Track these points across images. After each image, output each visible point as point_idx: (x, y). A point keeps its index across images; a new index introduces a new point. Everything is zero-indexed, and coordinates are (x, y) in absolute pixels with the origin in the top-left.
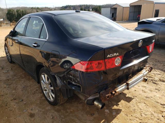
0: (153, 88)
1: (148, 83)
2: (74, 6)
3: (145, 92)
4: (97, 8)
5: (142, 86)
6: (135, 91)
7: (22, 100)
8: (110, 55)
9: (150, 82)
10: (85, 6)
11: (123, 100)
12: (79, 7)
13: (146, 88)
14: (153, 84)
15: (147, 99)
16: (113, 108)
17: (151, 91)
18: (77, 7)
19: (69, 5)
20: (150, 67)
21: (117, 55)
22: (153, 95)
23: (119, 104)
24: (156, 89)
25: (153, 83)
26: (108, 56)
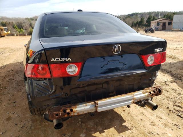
0: (172, 122)
1: (169, 114)
2: (142, 13)
3: (154, 125)
4: (170, 16)
5: (157, 116)
6: (142, 120)
7: (15, 102)
8: (56, 59)
9: (174, 113)
10: (156, 13)
11: (115, 128)
12: (148, 14)
13: (161, 120)
14: (176, 116)
15: (149, 135)
16: (93, 135)
17: (166, 125)
18: (145, 14)
19: (136, 13)
20: (156, 88)
21: (68, 60)
22: (162, 132)
23: (104, 132)
24: (176, 125)
25: (178, 115)
26: (53, 60)
